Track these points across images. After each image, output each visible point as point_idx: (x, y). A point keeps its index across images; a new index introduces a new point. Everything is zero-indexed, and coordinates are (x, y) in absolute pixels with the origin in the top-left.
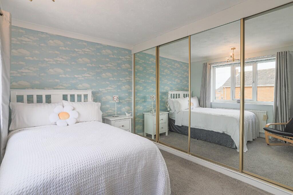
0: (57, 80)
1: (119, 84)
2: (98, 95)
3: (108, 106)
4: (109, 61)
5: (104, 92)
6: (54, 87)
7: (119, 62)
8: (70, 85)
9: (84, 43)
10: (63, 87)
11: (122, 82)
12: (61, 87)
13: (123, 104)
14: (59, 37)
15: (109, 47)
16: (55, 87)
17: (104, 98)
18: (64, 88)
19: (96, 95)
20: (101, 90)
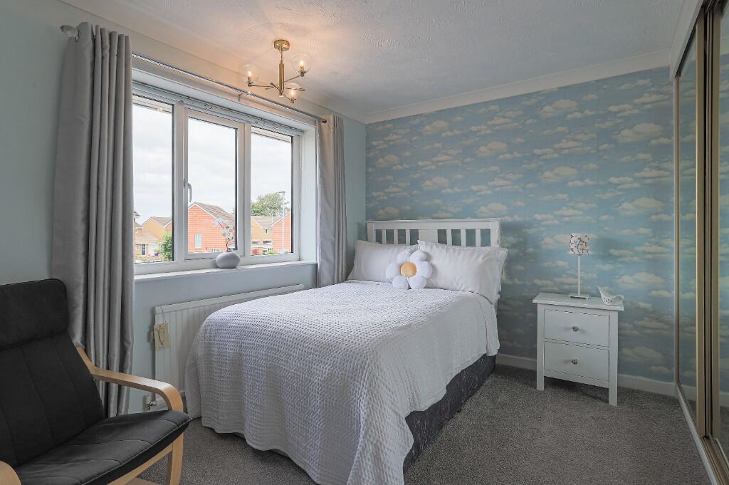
0: (437, 201)
1: (607, 196)
2: (531, 231)
3: (560, 263)
4: (567, 132)
5: (548, 223)
6: (431, 214)
7: (608, 124)
8: (460, 209)
9: (493, 107)
10: (448, 215)
11: (620, 190)
12: (444, 214)
13: (622, 263)
14: (440, 114)
15: (565, 92)
16: (434, 215)
17: (548, 240)
18: (451, 215)
19: (524, 230)
20: (538, 217)
